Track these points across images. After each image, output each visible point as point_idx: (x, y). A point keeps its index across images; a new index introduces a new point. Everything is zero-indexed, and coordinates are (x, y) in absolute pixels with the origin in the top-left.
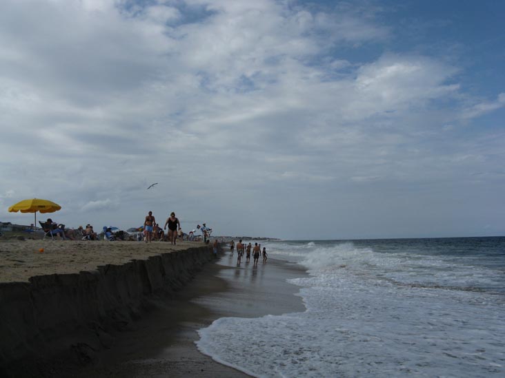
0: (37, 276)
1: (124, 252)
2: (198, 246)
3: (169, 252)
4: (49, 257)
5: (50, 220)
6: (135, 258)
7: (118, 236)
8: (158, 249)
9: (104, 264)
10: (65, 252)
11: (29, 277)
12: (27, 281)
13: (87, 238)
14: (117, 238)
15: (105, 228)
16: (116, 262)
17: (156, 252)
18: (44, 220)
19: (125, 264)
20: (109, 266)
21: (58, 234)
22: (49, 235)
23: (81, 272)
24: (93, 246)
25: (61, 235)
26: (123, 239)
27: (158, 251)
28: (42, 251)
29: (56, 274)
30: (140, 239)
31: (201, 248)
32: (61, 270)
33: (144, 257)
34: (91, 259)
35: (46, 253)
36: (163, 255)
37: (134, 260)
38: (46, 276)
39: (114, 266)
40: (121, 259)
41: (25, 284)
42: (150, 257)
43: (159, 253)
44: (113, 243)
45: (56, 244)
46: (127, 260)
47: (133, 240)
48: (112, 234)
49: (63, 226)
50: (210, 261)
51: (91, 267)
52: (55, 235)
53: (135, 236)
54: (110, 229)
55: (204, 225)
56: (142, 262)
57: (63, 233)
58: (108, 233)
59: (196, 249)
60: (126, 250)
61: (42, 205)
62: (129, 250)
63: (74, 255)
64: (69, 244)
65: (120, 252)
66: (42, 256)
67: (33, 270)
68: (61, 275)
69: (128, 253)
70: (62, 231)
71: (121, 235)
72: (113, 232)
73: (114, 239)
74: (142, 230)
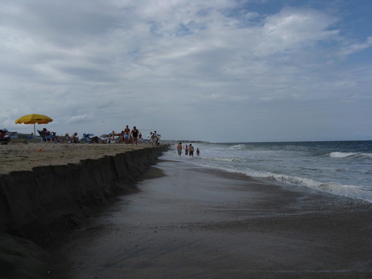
0: (38, 167)
1: (98, 151)
2: (151, 147)
3: (131, 150)
4: (45, 154)
5: (45, 129)
6: (107, 154)
7: (94, 140)
8: (123, 148)
9: (84, 159)
10: (56, 151)
11: (32, 167)
12: (31, 170)
13: (72, 141)
14: (94, 142)
15: (84, 134)
16: (93, 157)
17: (121, 151)
18: (41, 130)
20: (88, 159)
21: (51, 139)
22: (45, 140)
23: (69, 164)
24: (76, 147)
25: (53, 140)
26: (97, 142)
28: (41, 150)
29: (51, 166)
31: (154, 148)
32: (54, 163)
34: (75, 155)
35: (43, 152)
36: (126, 152)
37: (106, 156)
38: (44, 167)
39: (91, 160)
40: (96, 155)
41: (29, 171)
42: (117, 154)
43: (123, 151)
44: (90, 145)
45: (50, 146)
46: (100, 156)
47: (104, 143)
48: (90, 139)
51: (76, 161)
52: (49, 140)
53: (106, 140)
54: (88, 135)
55: (155, 132)
56: (111, 157)
58: (87, 138)
60: (100, 149)
61: (39, 118)
62: (102, 149)
63: (63, 153)
64: (59, 145)
65: (95, 151)
66: (40, 154)
67: (35, 162)
68: (54, 166)
69: (102, 151)
70: (54, 137)
71: (96, 140)
72: (90, 137)
73: (91, 142)
74: (111, 136)
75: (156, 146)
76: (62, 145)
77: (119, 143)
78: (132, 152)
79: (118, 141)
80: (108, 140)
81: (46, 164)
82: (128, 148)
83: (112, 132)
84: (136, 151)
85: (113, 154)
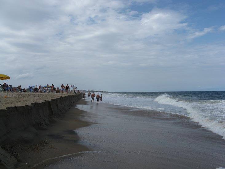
0: (9, 107)
1: (40, 97)
2: (71, 95)
3: (60, 97)
4: (10, 100)
5: (5, 84)
6: (46, 100)
7: (35, 90)
8: (54, 96)
9: (34, 102)
10: (15, 97)
11: (6, 108)
12: (6, 109)
13: (22, 91)
14: (35, 91)
15: (29, 87)
16: (38, 101)
17: (54, 98)
19: (42, 102)
20: (36, 103)
21: (9, 90)
22: (5, 90)
23: (25, 106)
24: (26, 95)
25: (10, 90)
27: (55, 97)
28: (6, 97)
29: (16, 107)
30: (45, 92)
31: (73, 95)
32: (18, 105)
33: (49, 99)
34: (28, 100)
35: (8, 98)
36: (57, 98)
37: (46, 101)
38: (12, 107)
39: (38, 103)
40: (40, 100)
41: (5, 110)
42: (52, 100)
43: (55, 98)
44: (34, 93)
45: (10, 94)
46: (42, 101)
47: (42, 92)
48: (33, 89)
49: (11, 86)
50: (76, 101)
51: (29, 104)
52: (8, 90)
53: (43, 90)
54: (32, 87)
55: (74, 85)
56: (49, 101)
57: (11, 89)
58: (31, 89)
59: (71, 96)
60: (41, 96)
61: (2, 77)
62: (42, 96)
63: (20, 99)
64: (15, 94)
65: (38, 97)
66: (7, 99)
67: (6, 105)
68: (18, 107)
69: (42, 98)
70: (10, 88)
71: (36, 90)
72: (33, 88)
73: (34, 92)
74: (46, 87)
75: (74, 94)
76: (17, 93)
77: (51, 92)
78: (60, 98)
79: (50, 91)
80: (44, 91)
81: (13, 105)
82: (58, 95)
83: (46, 85)
84: (63, 98)
85: (50, 99)
